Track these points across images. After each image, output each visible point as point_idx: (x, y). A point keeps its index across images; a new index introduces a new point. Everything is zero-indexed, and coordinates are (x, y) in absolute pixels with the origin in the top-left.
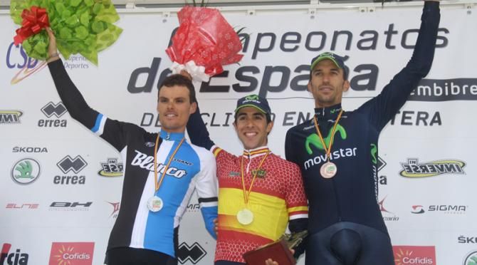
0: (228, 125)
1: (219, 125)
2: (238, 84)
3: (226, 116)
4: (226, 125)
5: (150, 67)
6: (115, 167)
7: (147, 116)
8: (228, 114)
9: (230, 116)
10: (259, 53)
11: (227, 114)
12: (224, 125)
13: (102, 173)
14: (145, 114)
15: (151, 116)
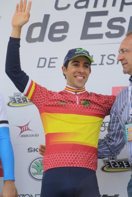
0: (103, 64)
1: (96, 65)
2: (110, 32)
3: (102, 57)
4: (102, 64)
5: (42, 22)
6: (20, 99)
7: (41, 60)
8: (103, 56)
9: (104, 57)
10: (125, 6)
11: (101, 55)
12: (100, 64)
13: (11, 104)
14: (40, 58)
15: (44, 60)
